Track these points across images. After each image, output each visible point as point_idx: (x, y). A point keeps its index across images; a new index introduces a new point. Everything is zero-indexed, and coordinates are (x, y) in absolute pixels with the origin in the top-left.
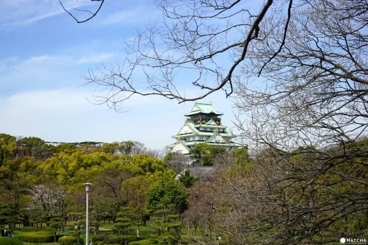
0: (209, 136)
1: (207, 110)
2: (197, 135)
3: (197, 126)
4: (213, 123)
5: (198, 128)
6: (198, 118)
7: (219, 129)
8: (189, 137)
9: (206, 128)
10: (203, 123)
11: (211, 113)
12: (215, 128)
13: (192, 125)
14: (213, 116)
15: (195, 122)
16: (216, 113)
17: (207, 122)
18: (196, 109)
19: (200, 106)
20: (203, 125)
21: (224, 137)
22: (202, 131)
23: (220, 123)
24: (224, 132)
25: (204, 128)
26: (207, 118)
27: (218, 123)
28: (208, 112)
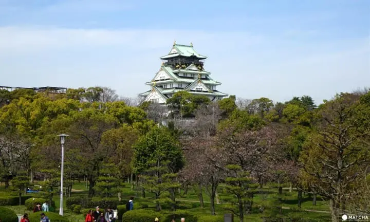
0: (190, 83)
1: (187, 53)
2: (175, 82)
3: (176, 71)
4: (194, 68)
5: (176, 74)
6: (177, 62)
7: (201, 75)
8: (166, 84)
9: (187, 74)
10: (183, 68)
11: (192, 57)
12: (197, 74)
13: (169, 69)
14: (194, 60)
15: (174, 67)
16: (198, 56)
17: (187, 66)
18: (174, 51)
19: (179, 48)
20: (182, 70)
21: (206, 85)
22: (181, 77)
23: (202, 68)
24: (206, 79)
25: (184, 73)
26: (188, 62)
27: (200, 68)
28: (189, 55)
